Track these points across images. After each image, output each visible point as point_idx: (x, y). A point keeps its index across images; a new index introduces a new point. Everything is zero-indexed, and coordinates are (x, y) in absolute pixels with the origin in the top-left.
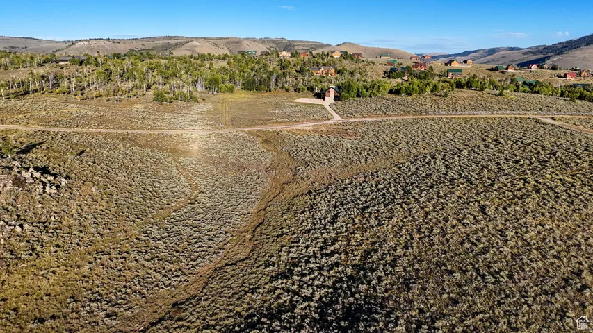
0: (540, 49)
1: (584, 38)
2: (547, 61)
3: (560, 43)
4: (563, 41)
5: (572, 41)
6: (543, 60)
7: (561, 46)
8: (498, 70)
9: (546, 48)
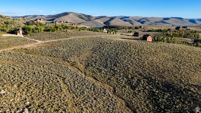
0: (51, 16)
1: (62, 13)
2: (55, 20)
3: (56, 15)
4: (57, 14)
5: (59, 14)
6: (53, 20)
7: (56, 16)
8: (54, 23)
9: (53, 16)
